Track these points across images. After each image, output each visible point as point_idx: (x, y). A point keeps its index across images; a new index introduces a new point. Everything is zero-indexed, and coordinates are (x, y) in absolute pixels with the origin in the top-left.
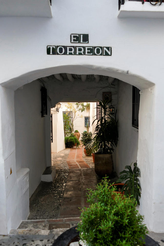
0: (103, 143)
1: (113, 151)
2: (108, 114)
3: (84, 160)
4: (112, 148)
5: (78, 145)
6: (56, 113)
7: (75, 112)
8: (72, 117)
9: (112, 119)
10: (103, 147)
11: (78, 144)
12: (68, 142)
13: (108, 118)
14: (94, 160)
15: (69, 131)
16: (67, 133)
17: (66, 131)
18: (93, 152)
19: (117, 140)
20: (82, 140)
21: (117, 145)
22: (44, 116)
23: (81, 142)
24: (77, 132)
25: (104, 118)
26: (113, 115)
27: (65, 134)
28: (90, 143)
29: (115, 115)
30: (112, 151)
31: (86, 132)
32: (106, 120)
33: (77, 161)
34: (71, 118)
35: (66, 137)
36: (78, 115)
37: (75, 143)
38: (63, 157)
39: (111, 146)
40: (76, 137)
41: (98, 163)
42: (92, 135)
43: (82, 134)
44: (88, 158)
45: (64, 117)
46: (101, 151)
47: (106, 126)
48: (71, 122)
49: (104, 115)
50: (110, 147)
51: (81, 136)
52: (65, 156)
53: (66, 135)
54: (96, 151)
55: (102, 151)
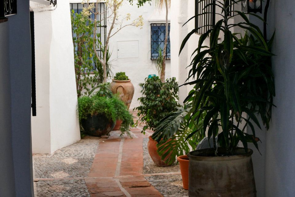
0: (219, 117)
1: (257, 146)
2: (239, 13)
3: (147, 178)
4: (251, 133)
5: (127, 127)
6: (47, 9)
7: (116, 7)
8: (105, 22)
9: (252, 27)
10: (220, 130)
11: (126, 122)
12: (92, 113)
13: (239, 25)
14: (185, 180)
15: (92, 76)
16: (84, 84)
17: (84, 74)
18: (182, 152)
19: (271, 104)
20: (140, 108)
21: (270, 123)
22: (6, 19)
23: (139, 115)
24: (121, 77)
25: (223, 24)
26: (258, 14)
27: (80, 85)
28: (172, 119)
29: (262, 16)
30: (251, 145)
31: (155, 78)
32: (232, 33)
33: (125, 185)
34: (101, 26)
35: (81, 97)
36: (128, 18)
37: (117, 119)
38: (71, 169)
39: (250, 128)
40: (120, 96)
41: (202, 190)
42: (176, 90)
43: (142, 85)
44: (164, 172)
45: (76, 25)
46: (212, 146)
47: (231, 55)
48: (100, 42)
49: (223, 14)
50: (245, 131)
51: (138, 93)
52: (79, 166)
53: (83, 91)
54: (193, 148)
55: (217, 145)
